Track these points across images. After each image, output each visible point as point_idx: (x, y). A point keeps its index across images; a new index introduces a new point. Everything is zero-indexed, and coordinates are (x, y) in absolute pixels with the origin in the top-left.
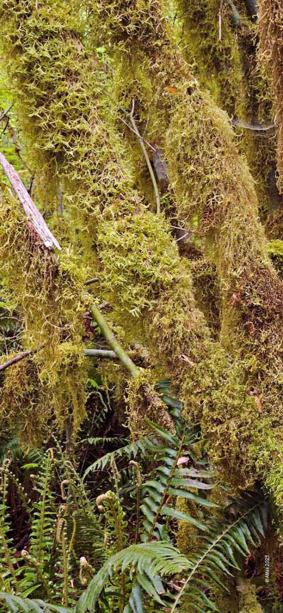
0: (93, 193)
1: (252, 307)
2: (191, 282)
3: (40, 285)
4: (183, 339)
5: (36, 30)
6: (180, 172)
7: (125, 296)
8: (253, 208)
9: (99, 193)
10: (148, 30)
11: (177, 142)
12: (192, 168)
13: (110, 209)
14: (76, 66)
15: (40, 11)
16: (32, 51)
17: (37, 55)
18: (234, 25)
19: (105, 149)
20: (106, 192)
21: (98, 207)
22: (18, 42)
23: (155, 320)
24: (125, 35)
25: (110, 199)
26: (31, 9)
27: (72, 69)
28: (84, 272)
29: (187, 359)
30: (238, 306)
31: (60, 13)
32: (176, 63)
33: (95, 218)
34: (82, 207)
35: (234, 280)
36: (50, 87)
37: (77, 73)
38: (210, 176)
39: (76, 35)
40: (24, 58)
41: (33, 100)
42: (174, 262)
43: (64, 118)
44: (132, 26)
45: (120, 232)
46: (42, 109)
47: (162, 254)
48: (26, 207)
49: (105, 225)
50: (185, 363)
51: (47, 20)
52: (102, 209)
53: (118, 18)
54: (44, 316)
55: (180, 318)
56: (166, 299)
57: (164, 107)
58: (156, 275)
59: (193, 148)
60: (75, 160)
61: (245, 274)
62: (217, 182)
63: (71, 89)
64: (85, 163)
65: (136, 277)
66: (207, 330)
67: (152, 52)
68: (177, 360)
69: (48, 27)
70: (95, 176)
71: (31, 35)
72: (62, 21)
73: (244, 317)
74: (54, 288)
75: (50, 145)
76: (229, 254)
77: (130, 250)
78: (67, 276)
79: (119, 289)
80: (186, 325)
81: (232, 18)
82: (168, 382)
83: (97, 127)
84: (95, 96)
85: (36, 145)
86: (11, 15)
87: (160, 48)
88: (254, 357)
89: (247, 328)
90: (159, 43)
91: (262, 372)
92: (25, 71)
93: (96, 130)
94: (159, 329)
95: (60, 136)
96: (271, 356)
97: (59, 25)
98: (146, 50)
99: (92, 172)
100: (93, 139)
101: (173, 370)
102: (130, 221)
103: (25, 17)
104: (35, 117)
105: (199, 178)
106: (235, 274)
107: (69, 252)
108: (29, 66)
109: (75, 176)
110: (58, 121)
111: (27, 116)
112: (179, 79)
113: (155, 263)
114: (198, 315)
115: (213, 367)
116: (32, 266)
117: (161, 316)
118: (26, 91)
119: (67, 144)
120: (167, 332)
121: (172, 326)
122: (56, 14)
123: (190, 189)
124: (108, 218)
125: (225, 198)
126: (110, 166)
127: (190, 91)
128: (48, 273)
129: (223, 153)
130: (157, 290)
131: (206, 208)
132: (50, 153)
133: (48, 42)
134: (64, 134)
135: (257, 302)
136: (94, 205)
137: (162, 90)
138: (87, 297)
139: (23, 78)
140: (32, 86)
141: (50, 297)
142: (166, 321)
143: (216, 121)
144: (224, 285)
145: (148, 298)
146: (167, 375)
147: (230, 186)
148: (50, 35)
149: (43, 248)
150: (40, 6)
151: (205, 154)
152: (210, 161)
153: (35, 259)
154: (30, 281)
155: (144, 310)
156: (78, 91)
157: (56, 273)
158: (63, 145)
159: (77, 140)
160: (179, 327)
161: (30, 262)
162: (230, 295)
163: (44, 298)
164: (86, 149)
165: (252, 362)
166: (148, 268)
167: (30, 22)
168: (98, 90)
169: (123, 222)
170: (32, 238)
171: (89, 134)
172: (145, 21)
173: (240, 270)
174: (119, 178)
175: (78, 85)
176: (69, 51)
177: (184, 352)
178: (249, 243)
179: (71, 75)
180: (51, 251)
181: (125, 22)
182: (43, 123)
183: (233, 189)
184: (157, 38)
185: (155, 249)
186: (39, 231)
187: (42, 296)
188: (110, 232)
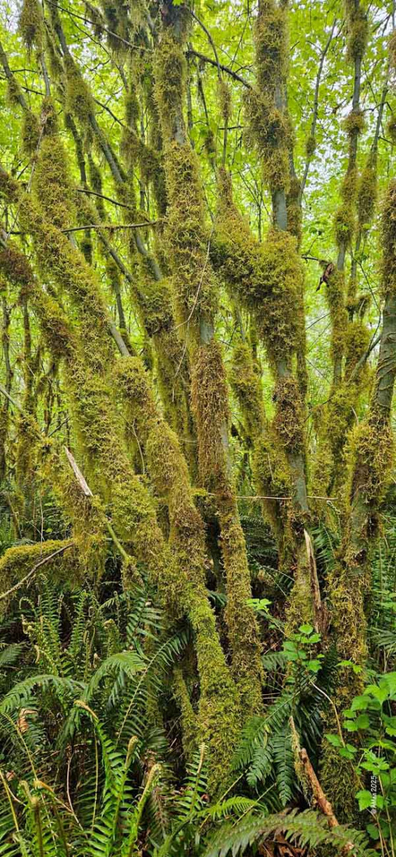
0: (110, 469)
1: (184, 527)
2: (155, 514)
3: (82, 513)
4: (150, 543)
5: (87, 391)
6: (153, 461)
7: (124, 521)
8: (188, 478)
9: (113, 469)
10: (140, 393)
11: (151, 446)
12: (158, 459)
13: (118, 477)
14: (105, 408)
15: (88, 382)
16: (84, 400)
17: (86, 403)
18: (183, 387)
19: (117, 448)
20: (116, 469)
21: (112, 476)
22: (78, 396)
23: (137, 532)
24: (129, 395)
25: (118, 472)
26: (85, 381)
27: (103, 409)
28: (104, 507)
29: (152, 552)
30: (177, 526)
31: (98, 383)
32: (153, 409)
33: (111, 481)
34: (105, 475)
35: (176, 514)
36: (92, 418)
37: (105, 412)
38: (166, 463)
39: (107, 394)
40: (80, 404)
41: (83, 423)
42: (148, 504)
43: (98, 432)
44: (132, 391)
45: (122, 489)
46: (87, 428)
47: (142, 500)
48: (77, 474)
49: (115, 485)
50: (151, 554)
51: (92, 386)
52: (114, 477)
53: (126, 387)
54: (83, 528)
55: (149, 532)
56: (143, 522)
57: (146, 429)
58: (139, 511)
59: (159, 449)
60: (103, 452)
61: (181, 511)
62: (170, 466)
63: (102, 419)
64: (107, 454)
65: (129, 511)
66: (162, 538)
67: (141, 404)
68: (147, 553)
69: (92, 390)
70: (112, 461)
71: (84, 393)
72: (99, 387)
73: (180, 532)
74: (89, 514)
75: (90, 445)
76: (174, 501)
77: (127, 498)
78: (95, 509)
79: (120, 516)
80: (152, 536)
81: (182, 384)
82: (142, 563)
83: (114, 437)
84: (114, 423)
85: (84, 445)
86: (75, 383)
87: (146, 401)
88: (185, 552)
89: (182, 538)
90: (145, 399)
91: (188, 560)
92: (80, 410)
93: (113, 439)
94: (139, 537)
95: (95, 441)
96: (193, 552)
97: (98, 389)
98: (139, 402)
99: (110, 458)
100: (112, 443)
101: (145, 557)
102: (127, 484)
103: (81, 384)
104: (84, 432)
105: (162, 464)
106: (176, 511)
107: (97, 497)
108: (82, 407)
109: (102, 460)
110: (95, 433)
111: (79, 430)
112: (153, 417)
113: (139, 504)
114: (158, 531)
115: (164, 556)
116: (78, 504)
117: (140, 530)
118: (80, 419)
119: (98, 444)
120: (143, 538)
121: (146, 535)
123: (157, 469)
124: (117, 481)
125: (173, 474)
126: (119, 456)
127: (158, 423)
128: (86, 508)
129: (173, 452)
130: (139, 518)
131: (165, 478)
132: (90, 448)
133: (92, 396)
134: (97, 440)
135: (187, 525)
136: (110, 475)
137: (146, 422)
138: (105, 519)
139: (79, 413)
140: (83, 417)
141: (87, 519)
142: (142, 533)
143: (171, 437)
144: (172, 516)
145: (135, 521)
146: (142, 560)
147: (176, 468)
148: (93, 393)
149: (84, 495)
150: (89, 379)
151: (164, 453)
152: (167, 456)
153: (80, 501)
154: (77, 511)
155: (132, 528)
156: (105, 420)
157: (90, 508)
158: (96, 445)
159: (104, 443)
160: (149, 536)
161: (78, 502)
162: (174, 521)
163: (84, 520)
164: (107, 448)
165: (183, 554)
166: (134, 506)
167: (84, 387)
168: (115, 420)
169: (124, 484)
170: (79, 490)
171: (109, 441)
172: (139, 389)
173: (179, 509)
174: (123, 462)
175: (105, 417)
176: (102, 401)
177: (151, 549)
178: (184, 496)
179: (102, 412)
180: (88, 497)
181: (129, 389)
182: (88, 435)
183: (178, 470)
184: (144, 397)
185: (139, 498)
186: (82, 487)
187: (82, 519)
188: (118, 488)
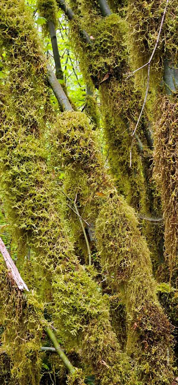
0: (50, 257)
1: (146, 331)
2: (109, 314)
3: (14, 313)
4: (103, 351)
5: (19, 156)
6: (104, 245)
7: (68, 322)
8: (149, 269)
9: (53, 257)
10: (87, 158)
11: (102, 227)
12: (111, 243)
13: (60, 267)
14: (42, 178)
15: (21, 145)
16: (15, 168)
17: (18, 171)
18: (139, 151)
19: (58, 229)
20: (57, 256)
21: (52, 266)
22: (8, 163)
23: (86, 337)
24: (72, 160)
25: (60, 261)
26: (16, 144)
27: (39, 180)
28: (42, 305)
29: (105, 363)
30: (138, 330)
31: (34, 146)
32: (103, 178)
33: (50, 272)
34: (43, 264)
35: (135, 314)
36: (25, 190)
37: (42, 182)
38: (123, 249)
39: (42, 159)
40: (10, 173)
41: (15, 198)
42: (99, 301)
43: (33, 209)
44: (77, 155)
45: (66, 282)
46: (20, 203)
47: (91, 296)
48: (8, 264)
49: (56, 277)
50: (104, 366)
51: (25, 151)
52: (55, 266)
53: (68, 150)
54: (16, 333)
55: (101, 337)
56: (93, 325)
57: (96, 205)
58: (88, 309)
59: (113, 231)
60: (39, 235)
61: (142, 311)
62: (127, 252)
63: (38, 192)
64: (45, 237)
65: (74, 310)
66: (118, 345)
67: (88, 171)
68: (99, 364)
69: (26, 155)
70: (51, 246)
71: (16, 159)
72: (35, 151)
73: (141, 338)
74: (24, 314)
75: (24, 226)
76: (133, 297)
77: (71, 293)
78: (32, 307)
79: (64, 317)
80: (105, 342)
81: (138, 147)
82: (93, 377)
83: (53, 216)
84: (53, 197)
85: (16, 225)
86: (4, 147)
87: (94, 169)
88: (148, 364)
89: (143, 345)
90: (93, 165)
91: (152, 374)
92: (11, 180)
93: (53, 217)
94: (88, 343)
95: (30, 220)
96: (158, 363)
97: (32, 154)
98: (85, 169)
99: (49, 243)
100: (51, 223)
101: (96, 370)
102: (72, 275)
103: (12, 148)
104: (15, 208)
105: (116, 250)
106: (136, 310)
107: (34, 292)
108: (13, 177)
109: (39, 245)
110: (29, 211)
111: (10, 207)
112: (105, 188)
113: (87, 302)
114: (112, 335)
115: (121, 369)
116: (10, 301)
117: (90, 335)
118: (10, 192)
119: (34, 225)
120: (93, 346)
121: (96, 342)
122: (31, 147)
123: (110, 256)
124: (58, 272)
125: (132, 262)
126: (60, 240)
127: (111, 195)
128: (20, 305)
129: (131, 234)
130: (87, 319)
131: (120, 269)
132: (24, 230)
133: (26, 163)
134: (32, 219)
135: (150, 328)
136: (50, 264)
137: (94, 194)
138: (44, 321)
139: (9, 184)
140: (14, 189)
141: (21, 321)
142: (93, 339)
143: (127, 215)
144: (130, 317)
145: (82, 323)
146: (93, 373)
147: (135, 255)
148: (27, 159)
149: (17, 290)
150: (22, 142)
151: (120, 235)
152: (123, 240)
153: (12, 296)
154: (9, 310)
155: (79, 331)
156: (42, 193)
157: (25, 306)
158: (32, 226)
159: (41, 223)
160: (101, 343)
161: (9, 298)
162: (133, 323)
163: (17, 322)
164: (46, 229)
165: (146, 367)
166: (83, 305)
167: (15, 151)
168: (55, 193)
169: (68, 275)
170: (10, 283)
171: (48, 220)
172: (85, 153)
173: (140, 308)
174: (66, 248)
175: (42, 190)
176: (38, 169)
177: (103, 359)
178: (146, 291)
179: (38, 183)
180: (23, 292)
181: (73, 153)
182: (20, 212)
183: (137, 257)
184: (92, 163)
185: (87, 293)
186: (15, 279)
187: (15, 320)
188: (60, 281)
